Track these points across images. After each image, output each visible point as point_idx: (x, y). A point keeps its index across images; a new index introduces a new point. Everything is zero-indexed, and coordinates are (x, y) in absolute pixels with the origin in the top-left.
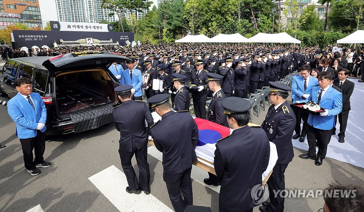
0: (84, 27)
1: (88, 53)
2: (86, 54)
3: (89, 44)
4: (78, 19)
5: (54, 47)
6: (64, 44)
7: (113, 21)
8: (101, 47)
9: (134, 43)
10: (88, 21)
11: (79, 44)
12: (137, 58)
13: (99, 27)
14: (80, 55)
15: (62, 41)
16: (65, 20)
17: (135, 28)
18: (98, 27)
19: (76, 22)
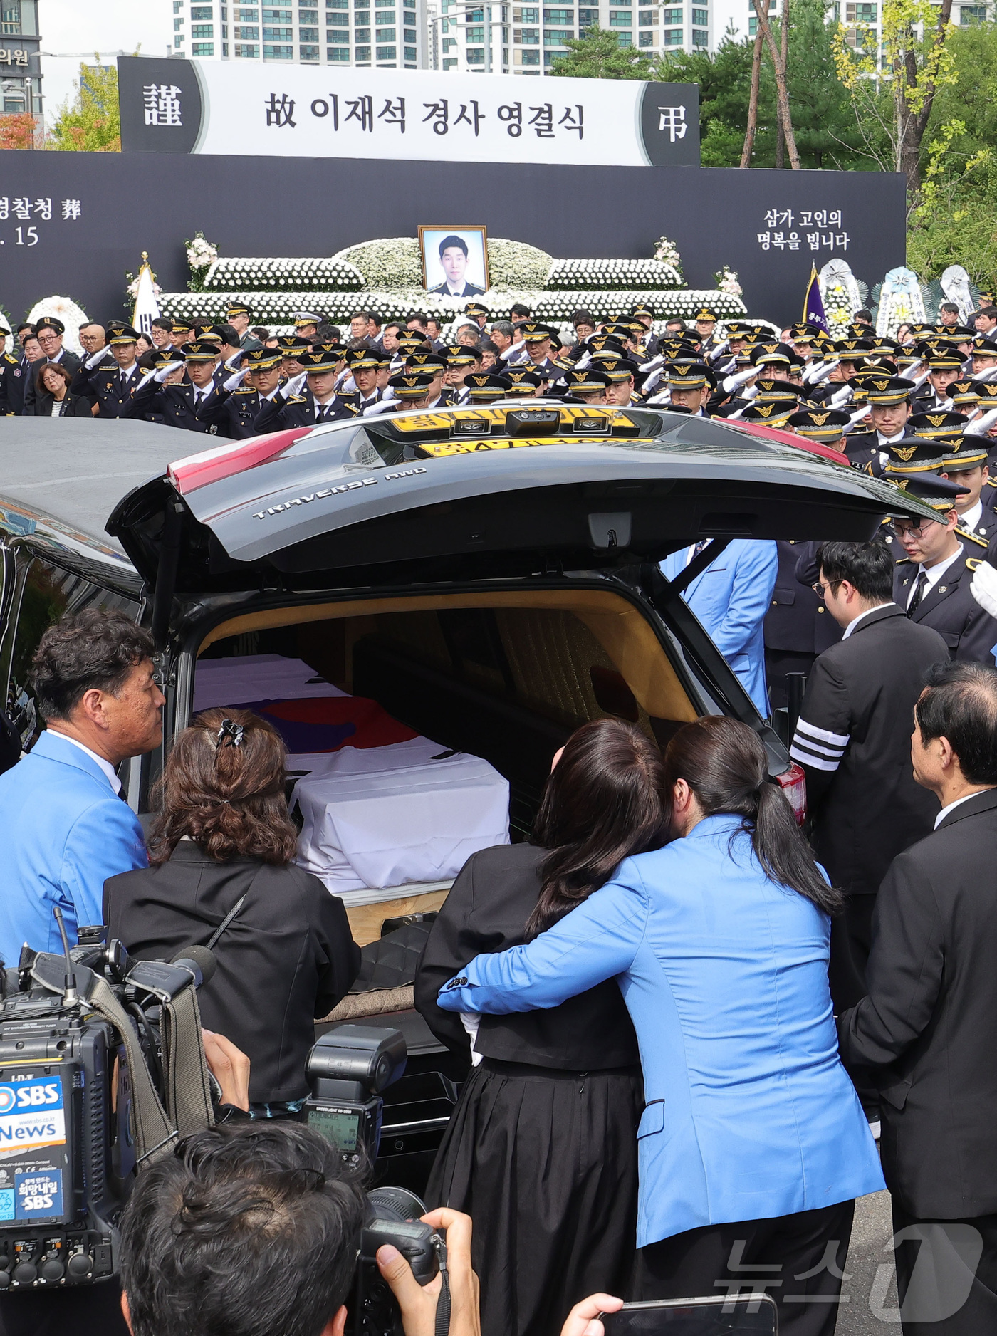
0: (415, 113)
1: (517, 428)
2: (497, 431)
3: (443, 290)
4: (352, 28)
5: (129, 312)
6: (220, 288)
7: (687, 46)
8: (567, 332)
9: (901, 297)
10: (448, 43)
11: (357, 288)
12: (966, 473)
13: (558, 114)
14: (442, 446)
15: (203, 260)
16: (232, 41)
17: (922, 126)
18: (545, 112)
19: (332, 54)
